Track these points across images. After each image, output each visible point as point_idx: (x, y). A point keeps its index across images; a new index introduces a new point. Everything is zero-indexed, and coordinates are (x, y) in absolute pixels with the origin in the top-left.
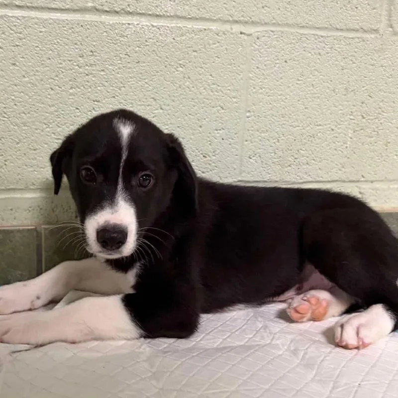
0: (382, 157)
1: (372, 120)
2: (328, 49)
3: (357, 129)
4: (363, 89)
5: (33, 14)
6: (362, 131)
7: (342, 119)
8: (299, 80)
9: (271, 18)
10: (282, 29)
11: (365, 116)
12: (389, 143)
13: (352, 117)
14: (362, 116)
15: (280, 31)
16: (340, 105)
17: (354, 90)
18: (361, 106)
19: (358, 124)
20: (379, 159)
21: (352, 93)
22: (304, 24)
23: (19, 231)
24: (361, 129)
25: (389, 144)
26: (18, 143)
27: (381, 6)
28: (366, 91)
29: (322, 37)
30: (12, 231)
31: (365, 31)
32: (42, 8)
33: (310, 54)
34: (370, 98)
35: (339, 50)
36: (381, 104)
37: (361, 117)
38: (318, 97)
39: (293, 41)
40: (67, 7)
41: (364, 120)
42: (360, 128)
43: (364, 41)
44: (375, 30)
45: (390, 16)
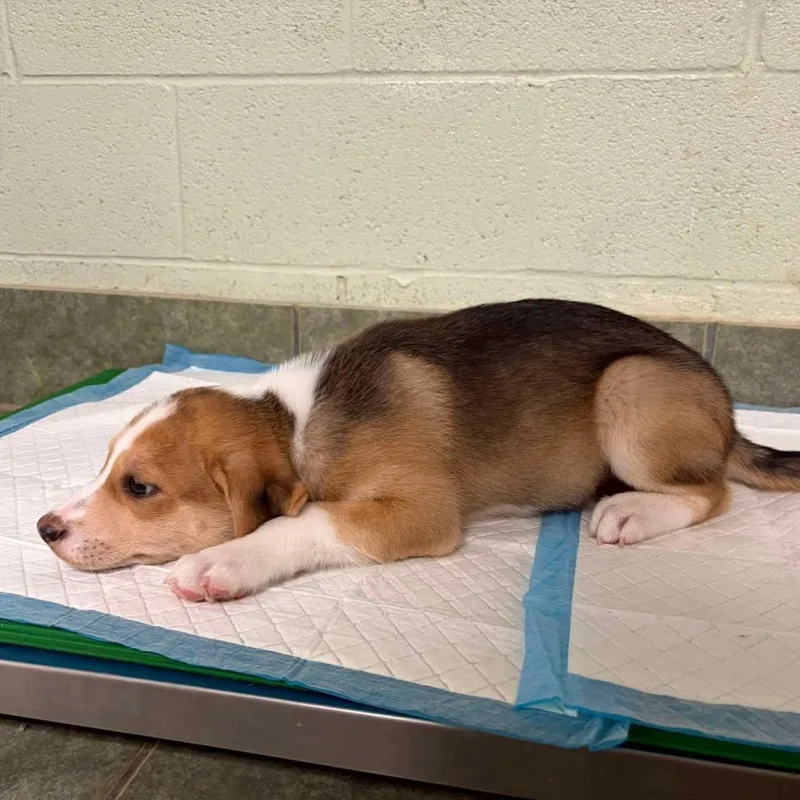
0: (750, 246)
1: (732, 193)
2: (656, 98)
3: (704, 206)
4: (715, 150)
6: (715, 210)
7: (680, 193)
8: (611, 141)
9: (570, 64)
10: (585, 76)
11: (719, 188)
12: (762, 226)
13: (696, 190)
14: (715, 188)
15: (583, 79)
16: (677, 172)
17: (700, 152)
18: (712, 174)
19: (706, 200)
20: (745, 249)
21: (697, 156)
22: (618, 67)
24: (713, 207)
25: (760, 229)
26: (280, 217)
27: (746, 32)
28: (719, 153)
29: (647, 82)
31: (716, 70)
33: (628, 107)
34: (727, 163)
35: (674, 97)
36: (747, 171)
37: (711, 190)
38: (642, 164)
39: (603, 91)
41: (718, 194)
42: (710, 205)
43: (715, 83)
44: (733, 67)
45: (759, 45)
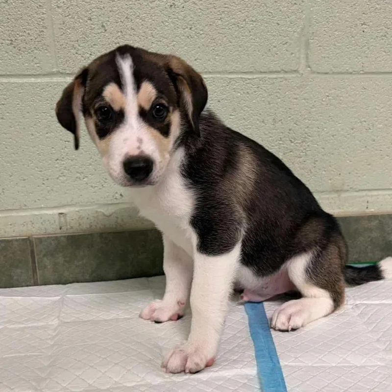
0: (311, 172)
1: (300, 143)
2: (255, 89)
3: (286, 152)
4: (289, 118)
5: (12, 80)
6: (291, 153)
7: (273, 145)
8: (231, 115)
9: (203, 68)
10: (213, 76)
11: (293, 141)
12: (317, 161)
13: (281, 142)
14: (291, 141)
15: (212, 77)
16: (270, 133)
17: (281, 120)
18: (289, 133)
19: (287, 148)
20: (309, 175)
21: (280, 122)
22: (232, 71)
23: (17, 240)
24: (291, 152)
25: (316, 163)
26: (11, 176)
27: (299, 51)
28: (292, 120)
29: (249, 79)
30: (11, 241)
31: (286, 72)
32: (20, 75)
33: (239, 94)
34: (296, 126)
35: (265, 88)
36: (306, 130)
37: (289, 142)
38: (250, 128)
39: (224, 85)
40: (38, 73)
41: (292, 144)
42: (289, 151)
43: (286, 80)
44: (295, 71)
45: (307, 58)
